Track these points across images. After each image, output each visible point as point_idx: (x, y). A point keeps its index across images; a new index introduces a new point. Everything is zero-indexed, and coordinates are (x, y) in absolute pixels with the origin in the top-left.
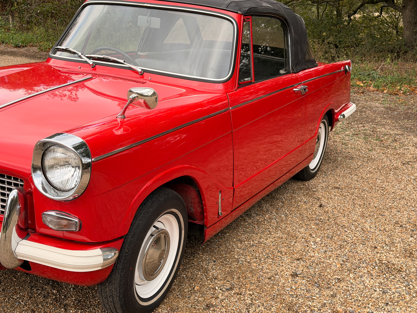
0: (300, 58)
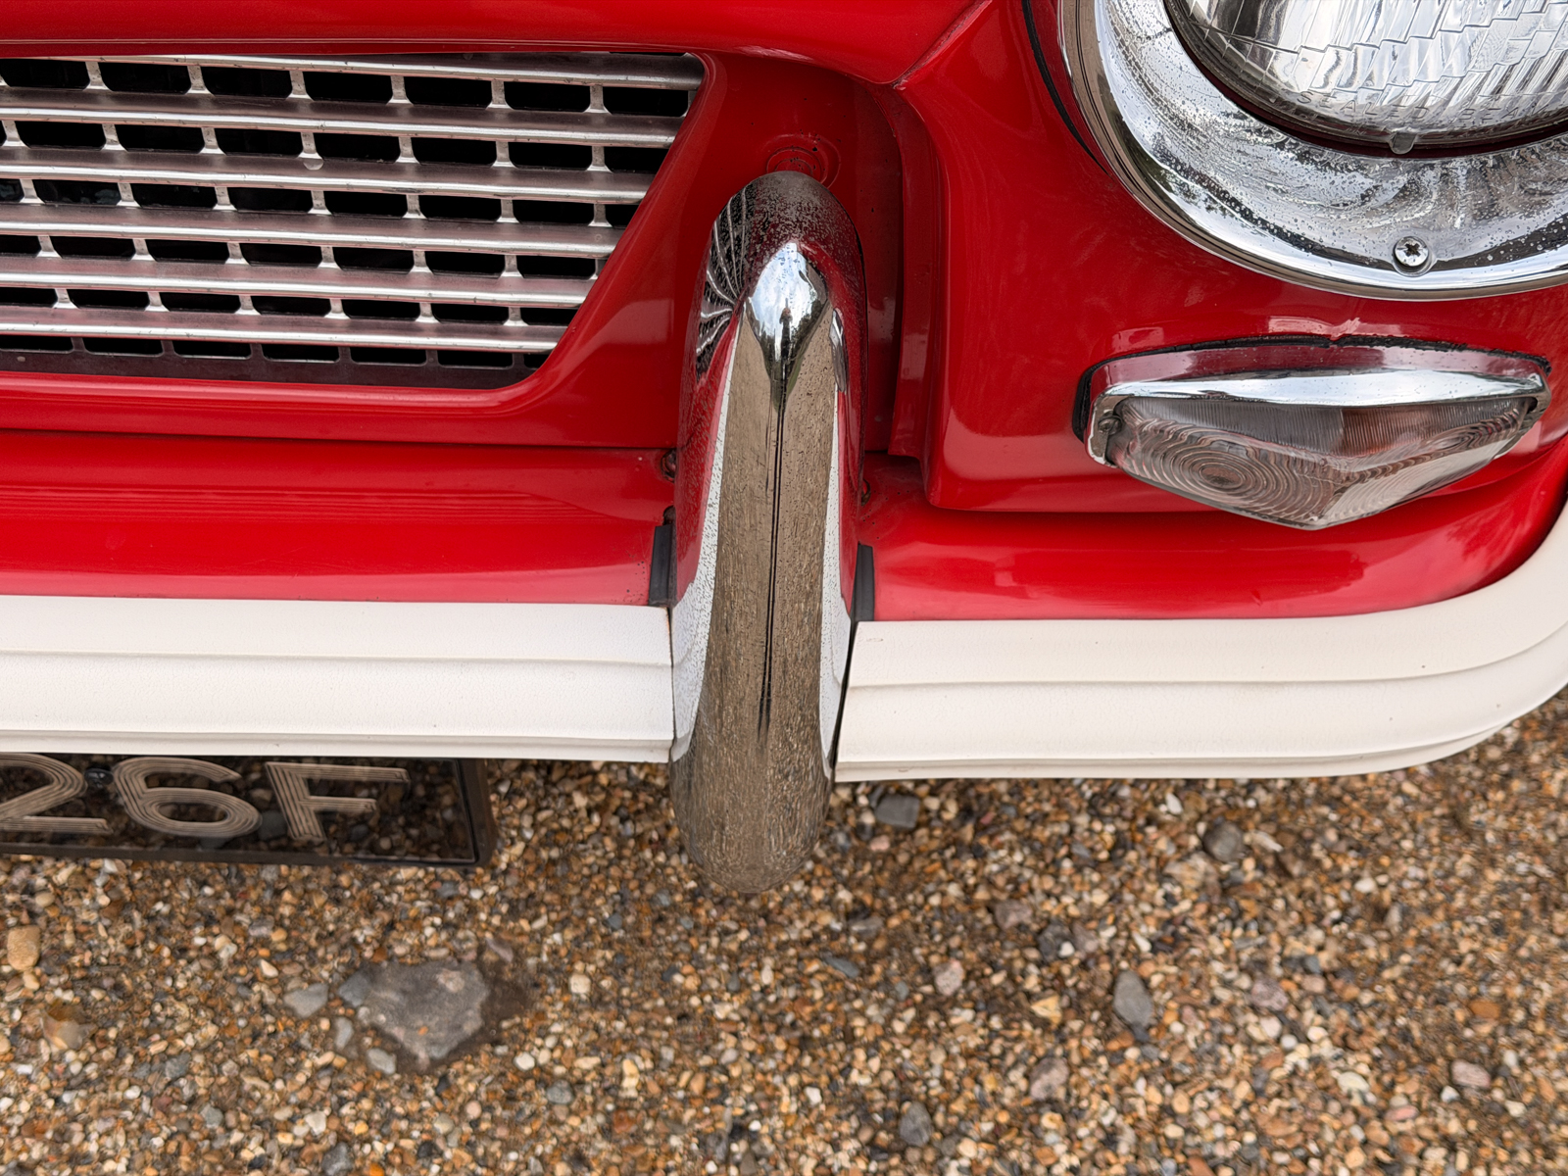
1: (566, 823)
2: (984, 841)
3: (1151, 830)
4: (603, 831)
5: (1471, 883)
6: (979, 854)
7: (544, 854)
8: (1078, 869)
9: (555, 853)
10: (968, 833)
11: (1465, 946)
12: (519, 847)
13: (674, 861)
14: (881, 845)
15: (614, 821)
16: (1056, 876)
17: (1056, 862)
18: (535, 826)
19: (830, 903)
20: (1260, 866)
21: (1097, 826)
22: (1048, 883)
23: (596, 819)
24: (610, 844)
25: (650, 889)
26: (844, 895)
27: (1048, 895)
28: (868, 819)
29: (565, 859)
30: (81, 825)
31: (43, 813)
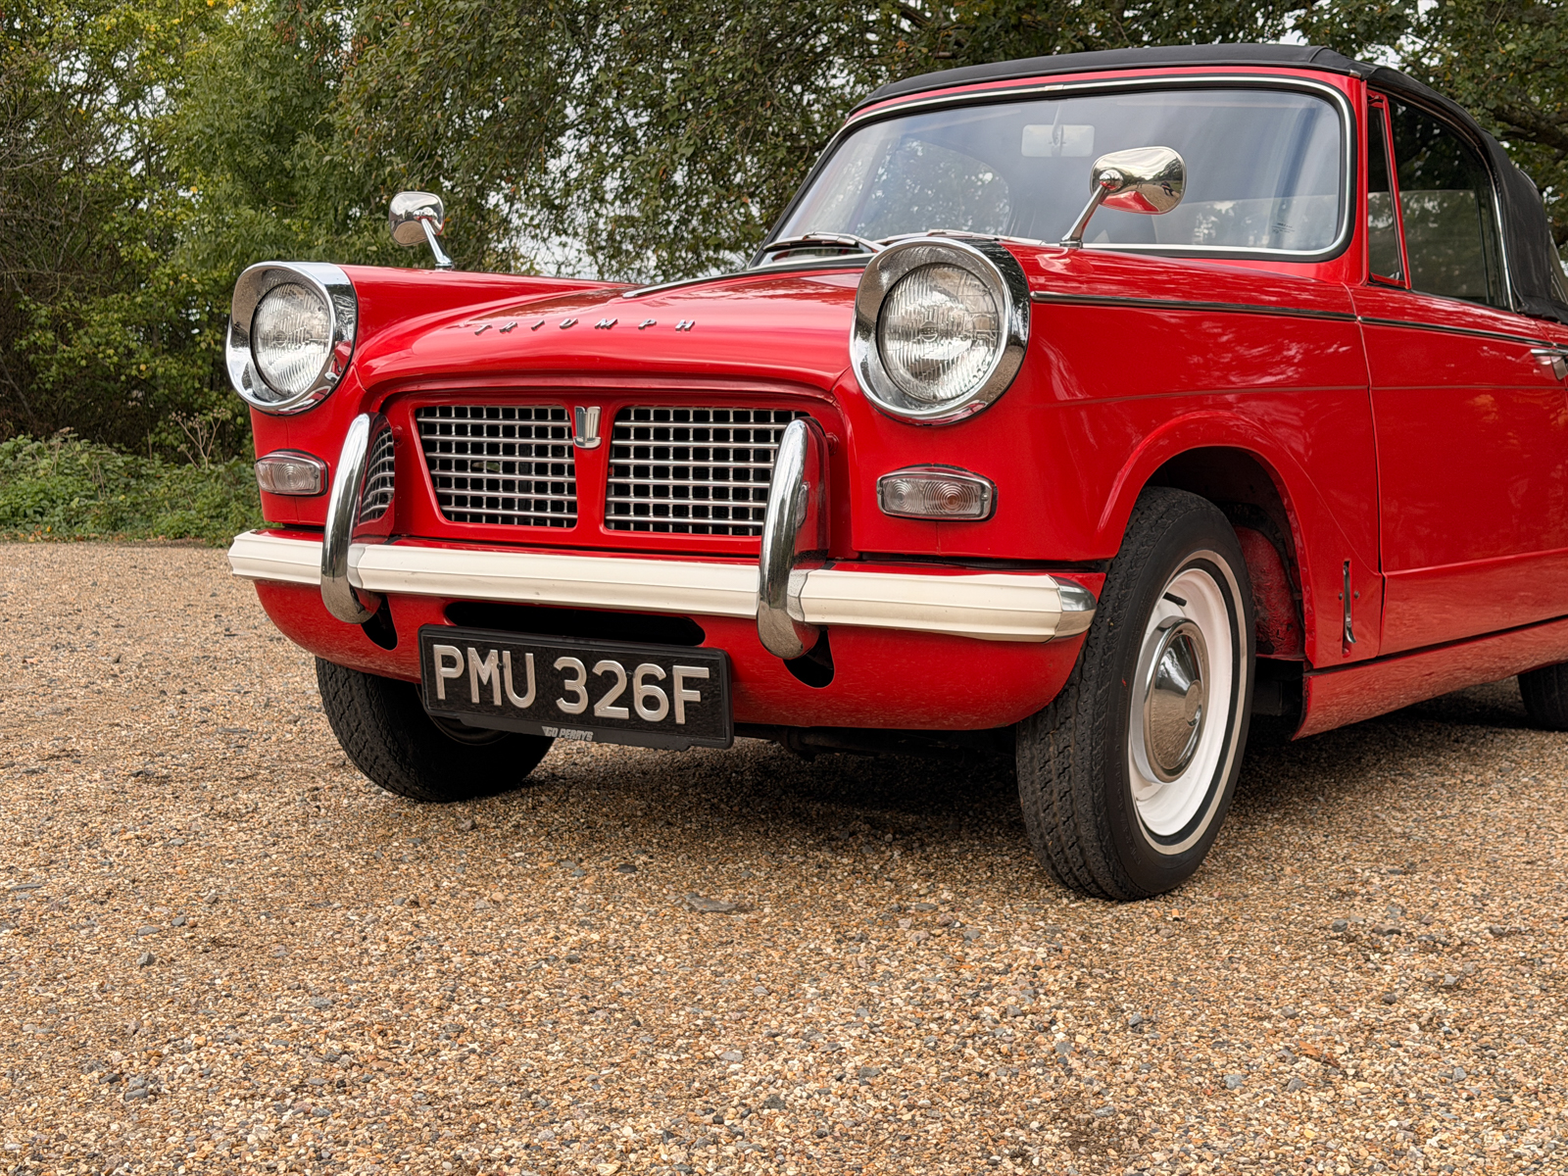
0: (1536, 282)
30: (622, 713)
31: (612, 705)
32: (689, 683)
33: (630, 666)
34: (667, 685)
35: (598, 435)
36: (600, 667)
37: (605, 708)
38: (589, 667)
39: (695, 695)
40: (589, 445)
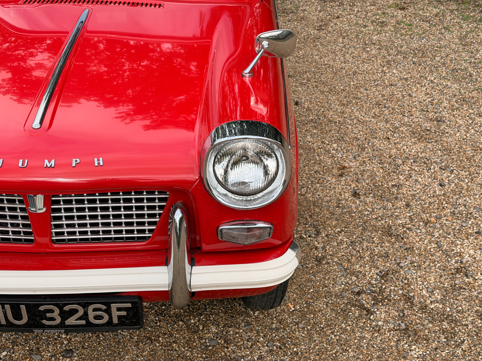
1: (155, 348)
2: (228, 346)
3: (258, 343)
4: (162, 349)
5: (313, 349)
6: (228, 348)
7: (151, 353)
8: (245, 349)
9: (153, 353)
10: (226, 345)
11: (312, 357)
12: (147, 352)
13: (174, 352)
14: (210, 348)
15: (163, 347)
16: (241, 350)
17: (241, 348)
18: (150, 349)
19: (202, 357)
20: (277, 347)
21: (248, 343)
22: (239, 351)
23: (160, 347)
24: (163, 351)
25: (170, 357)
26: (204, 355)
27: (239, 353)
28: (208, 344)
29: (155, 353)
30: (83, 322)
31: (76, 320)
32: (119, 309)
33: (85, 306)
34: (108, 311)
35: (44, 207)
36: (67, 308)
37: (71, 321)
38: (61, 308)
39: (124, 313)
40: (39, 212)
